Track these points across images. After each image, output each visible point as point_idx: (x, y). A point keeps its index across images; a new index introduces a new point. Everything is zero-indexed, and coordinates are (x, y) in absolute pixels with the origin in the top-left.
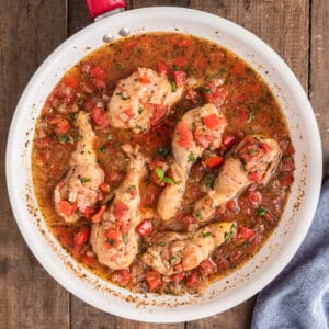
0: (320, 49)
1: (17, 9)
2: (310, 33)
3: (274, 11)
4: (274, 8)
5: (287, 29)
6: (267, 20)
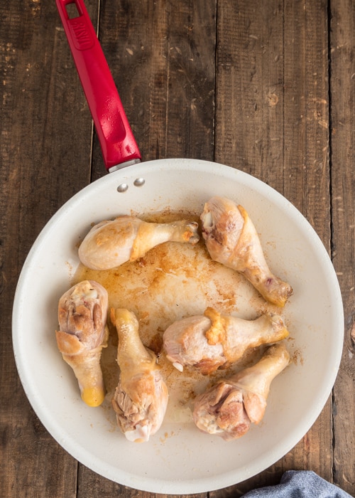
0: (340, 210)
1: (38, 156)
2: (331, 194)
3: (297, 171)
4: (297, 169)
5: (309, 190)
6: (291, 180)
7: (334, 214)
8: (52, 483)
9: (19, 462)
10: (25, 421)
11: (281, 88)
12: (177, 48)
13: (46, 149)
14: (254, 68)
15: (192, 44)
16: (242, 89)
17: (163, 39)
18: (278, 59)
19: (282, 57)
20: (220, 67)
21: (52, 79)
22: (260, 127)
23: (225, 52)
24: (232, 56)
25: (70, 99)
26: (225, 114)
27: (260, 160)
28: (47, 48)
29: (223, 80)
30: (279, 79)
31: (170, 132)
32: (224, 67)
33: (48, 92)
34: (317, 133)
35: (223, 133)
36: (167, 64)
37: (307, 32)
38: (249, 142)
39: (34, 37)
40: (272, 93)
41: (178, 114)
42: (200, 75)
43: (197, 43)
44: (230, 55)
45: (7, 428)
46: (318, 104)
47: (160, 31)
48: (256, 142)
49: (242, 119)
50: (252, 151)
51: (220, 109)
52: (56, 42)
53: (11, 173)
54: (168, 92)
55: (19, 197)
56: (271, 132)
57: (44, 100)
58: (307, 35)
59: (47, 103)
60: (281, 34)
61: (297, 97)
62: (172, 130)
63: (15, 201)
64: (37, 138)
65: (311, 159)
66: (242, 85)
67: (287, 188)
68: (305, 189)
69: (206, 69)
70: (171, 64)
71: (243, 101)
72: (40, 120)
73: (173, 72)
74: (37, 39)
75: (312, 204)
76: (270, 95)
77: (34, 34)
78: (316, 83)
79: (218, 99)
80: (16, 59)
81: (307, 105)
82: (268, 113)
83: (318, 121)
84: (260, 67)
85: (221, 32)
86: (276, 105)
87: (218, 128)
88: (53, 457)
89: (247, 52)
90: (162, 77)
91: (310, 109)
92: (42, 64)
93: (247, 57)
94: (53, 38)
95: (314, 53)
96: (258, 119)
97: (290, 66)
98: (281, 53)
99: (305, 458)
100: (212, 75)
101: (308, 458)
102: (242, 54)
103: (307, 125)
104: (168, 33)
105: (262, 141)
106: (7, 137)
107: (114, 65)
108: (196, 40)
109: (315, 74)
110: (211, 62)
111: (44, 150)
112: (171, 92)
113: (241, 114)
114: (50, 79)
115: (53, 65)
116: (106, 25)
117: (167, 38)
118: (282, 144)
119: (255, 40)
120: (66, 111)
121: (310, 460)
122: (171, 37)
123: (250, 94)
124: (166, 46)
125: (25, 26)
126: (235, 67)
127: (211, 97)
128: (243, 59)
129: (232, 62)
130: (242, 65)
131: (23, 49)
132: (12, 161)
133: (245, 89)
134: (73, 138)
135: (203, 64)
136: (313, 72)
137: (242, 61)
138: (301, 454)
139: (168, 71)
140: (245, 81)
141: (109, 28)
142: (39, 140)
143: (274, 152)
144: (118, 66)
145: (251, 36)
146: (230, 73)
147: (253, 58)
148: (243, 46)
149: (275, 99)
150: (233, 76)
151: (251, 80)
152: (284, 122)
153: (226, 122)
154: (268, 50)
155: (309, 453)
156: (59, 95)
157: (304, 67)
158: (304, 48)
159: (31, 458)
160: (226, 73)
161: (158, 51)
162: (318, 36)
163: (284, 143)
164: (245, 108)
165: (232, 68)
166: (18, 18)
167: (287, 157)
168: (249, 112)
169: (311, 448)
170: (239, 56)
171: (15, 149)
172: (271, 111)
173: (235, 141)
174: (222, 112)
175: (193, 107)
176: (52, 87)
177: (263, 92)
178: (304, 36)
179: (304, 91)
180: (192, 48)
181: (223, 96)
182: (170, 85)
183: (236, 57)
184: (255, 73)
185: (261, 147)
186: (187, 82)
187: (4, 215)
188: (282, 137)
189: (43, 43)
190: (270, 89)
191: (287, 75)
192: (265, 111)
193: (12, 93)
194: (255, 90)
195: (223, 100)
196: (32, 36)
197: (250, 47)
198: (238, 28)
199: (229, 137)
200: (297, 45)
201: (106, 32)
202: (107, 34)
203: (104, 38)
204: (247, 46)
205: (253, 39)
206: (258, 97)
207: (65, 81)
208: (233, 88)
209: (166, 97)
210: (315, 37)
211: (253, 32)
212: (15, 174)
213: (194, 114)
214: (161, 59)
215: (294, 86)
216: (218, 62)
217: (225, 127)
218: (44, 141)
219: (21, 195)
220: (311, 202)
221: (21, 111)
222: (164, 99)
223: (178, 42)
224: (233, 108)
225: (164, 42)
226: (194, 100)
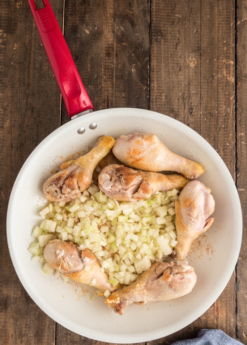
0: (243, 143)
1: (24, 110)
2: (236, 131)
3: (211, 116)
4: (211, 113)
5: (220, 129)
6: (206, 122)
7: (239, 146)
8: (39, 335)
9: (16, 320)
10: (19, 293)
11: (199, 54)
12: (121, 27)
13: (29, 105)
14: (179, 39)
15: (133, 24)
16: (170, 56)
17: (111, 21)
18: (197, 31)
19: (199, 30)
20: (153, 40)
21: (32, 54)
22: (183, 83)
23: (156, 28)
24: (162, 31)
25: (45, 68)
26: (157, 75)
27: (183, 108)
28: (27, 32)
29: (155, 49)
30: (197, 47)
31: (117, 89)
32: (156, 40)
33: (29, 64)
34: (226, 86)
35: (155, 88)
36: (114, 40)
37: (219, 10)
38: (175, 95)
39: (19, 24)
40: (192, 58)
41: (122, 76)
42: (138, 46)
43: (136, 23)
44: (160, 30)
45: (7, 297)
46: (227, 64)
47: (108, 15)
48: (180, 94)
49: (169, 78)
50: (177, 101)
51: (153, 71)
52: (34, 27)
53: (5, 123)
54: (115, 60)
55: (12, 139)
56: (192, 87)
57: (27, 70)
58: (219, 12)
59: (29, 72)
60: (199, 12)
61: (211, 59)
62: (118, 88)
63: (8, 142)
64: (23, 97)
65: (221, 106)
66: (170, 52)
67: (203, 127)
68: (217, 128)
69: (142, 42)
70: (117, 39)
71: (171, 65)
72: (24, 84)
73: (119, 45)
74: (21, 26)
75: (222, 139)
76: (190, 59)
77: (19, 22)
78: (225, 49)
79: (152, 64)
80: (7, 41)
81: (218, 65)
82: (189, 73)
83: (227, 77)
84: (183, 38)
85: (154, 13)
86: (195, 66)
87: (152, 85)
88: (39, 317)
89: (173, 28)
90: (111, 49)
91: (220, 69)
92: (25, 43)
93: (173, 31)
94: (32, 24)
95: (224, 25)
96: (181, 77)
97: (206, 36)
98: (199, 27)
99: (215, 321)
100: (147, 46)
101: (217, 321)
102: (170, 29)
103: (218, 80)
104: (115, 16)
105: (184, 94)
106: (2, 97)
107: (75, 42)
108: (135, 20)
109: (225, 42)
110: (146, 37)
111: (27, 105)
112: (117, 60)
113: (169, 74)
114: (30, 54)
115: (32, 44)
116: (69, 13)
117: (114, 20)
118: (199, 96)
119: (179, 18)
120: (42, 77)
121: (219, 322)
122: (117, 19)
123: (175, 59)
124: (113, 26)
125: (12, 16)
126: (164, 39)
127: (147, 62)
128: (170, 33)
129: (162, 35)
130: (170, 38)
131: (11, 33)
132: (6, 114)
133: (171, 55)
134: (47, 96)
135: (140, 38)
136: (223, 40)
137: (169, 35)
138: (213, 318)
139: (115, 45)
140: (172, 50)
141: (71, 15)
142: (24, 98)
143: (193, 101)
144: (78, 43)
145: (176, 15)
146: (160, 44)
147: (178, 32)
148: (170, 23)
149: (194, 62)
150: (163, 46)
151: (176, 49)
152: (201, 79)
153: (157, 81)
154: (189, 26)
155: (218, 317)
156: (37, 65)
157: (216, 37)
158: (217, 22)
159: (24, 318)
160: (157, 44)
161: (107, 30)
162: (227, 12)
163: (201, 95)
164: (172, 69)
165: (162, 40)
166: (7, 11)
167: (203, 105)
168: (175, 72)
169: (220, 314)
170: (167, 31)
171: (8, 106)
172: (191, 71)
173: (164, 94)
174: (155, 73)
175: (133, 70)
176: (32, 60)
177: (185, 57)
178: (216, 13)
179: (216, 55)
180: (132, 27)
181: (155, 61)
182: (116, 55)
183: (165, 32)
184: (179, 42)
185: (183, 99)
186: (129, 52)
187: (2, 152)
188: (199, 90)
189: (25, 28)
190: (191, 55)
191: (203, 44)
192: (187, 71)
193: (4, 66)
194: (179, 56)
195: (155, 64)
196: (17, 23)
197: (176, 24)
198: (167, 10)
199: (160, 91)
200: (211, 21)
201: (70, 18)
202: (70, 19)
203: (68, 22)
204: (173, 23)
205: (178, 17)
206: (181, 61)
207: (41, 56)
208: (163, 55)
209: (113, 64)
210: (225, 13)
211: (178, 12)
212: (8, 123)
213: (134, 75)
214: (110, 36)
215: (209, 51)
216: (152, 36)
217: (157, 84)
218: (27, 99)
219: (13, 138)
220: (221, 137)
221: (11, 78)
222: (112, 66)
223: (122, 23)
224: (163, 70)
225: (111, 23)
226: (134, 65)
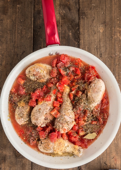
3: (111, 58)
4: (111, 57)
5: (116, 65)
6: (109, 61)
9: (10, 167)
10: (12, 153)
11: (105, 25)
12: (64, 11)
13: (15, 53)
14: (94, 17)
15: (70, 9)
16: (89, 26)
17: (58, 8)
18: (103, 13)
19: (105, 12)
20: (81, 18)
21: (17, 25)
22: (96, 40)
23: (82, 11)
24: (85, 13)
25: (24, 33)
26: (83, 36)
27: (97, 54)
28: (14, 14)
29: (82, 23)
30: (104, 21)
31: (62, 44)
32: (82, 18)
33: (15, 31)
34: (119, 42)
35: (82, 43)
36: (60, 18)
37: (115, 2)
38: (92, 47)
39: (9, 10)
40: (101, 27)
41: (65, 37)
42: (73, 21)
43: (71, 9)
44: (84, 13)
45: (5, 155)
46: (119, 31)
47: (57, 5)
48: (95, 47)
49: (89, 38)
50: (93, 50)
51: (81, 34)
52: (17, 11)
53: (3, 62)
54: (60, 29)
55: (6, 71)
56: (101, 43)
57: (14, 34)
58: (115, 3)
59: (15, 35)
60: (105, 3)
61: (111, 28)
62: (62, 43)
63: (5, 73)
64: (12, 49)
65: (117, 52)
66: (89, 24)
67: (108, 64)
68: (114, 64)
69: (75, 19)
70: (62, 17)
71: (90, 31)
72: (13, 41)
73: (62, 21)
74: (10, 10)
75: (117, 70)
76: (100, 28)
77: (9, 9)
78: (118, 22)
79: (80, 30)
80: (3, 19)
81: (115, 31)
82: (100, 35)
83: (119, 37)
84: (96, 17)
85: (81, 4)
86: (103, 32)
87: (80, 42)
88: (22, 166)
89: (91, 11)
90: (58, 23)
91: (116, 33)
92: (13, 20)
93: (91, 13)
94: (16, 9)
95: (118, 10)
96: (96, 38)
97: (108, 16)
98: (105, 11)
99: (115, 166)
100: (77, 20)
101: (116, 166)
102: (89, 12)
103: (115, 39)
104: (60, 5)
105: (97, 46)
106: (1, 49)
107: (40, 19)
108: (71, 7)
109: (118, 19)
110: (77, 16)
111: (14, 53)
112: (62, 29)
113: (89, 36)
114: (16, 26)
115: (17, 20)
116: (36, 3)
117: (60, 7)
118: (105, 47)
119: (94, 6)
120: (22, 38)
121: (117, 166)
122: (61, 7)
123: (92, 28)
124: (59, 10)
125: (6, 5)
126: (86, 17)
127: (77, 30)
128: (90, 14)
129: (85, 15)
130: (89, 17)
131: (5, 14)
132: (3, 57)
133: (90, 26)
134: (25, 48)
135: (74, 17)
136: (117, 18)
137: (89, 15)
138: (113, 164)
139: (61, 20)
140: (90, 23)
141: (37, 4)
142: (13, 49)
143: (102, 50)
144: (41, 19)
145: (92, 5)
146: (84, 20)
147: (93, 14)
148: (89, 9)
149: (102, 29)
150: (86, 21)
151: (93, 22)
152: (106, 38)
153: (83, 39)
154: (99, 10)
155: (116, 164)
156: (19, 31)
157: (114, 16)
158: (114, 8)
159: (15, 166)
160: (83, 20)
161: (56, 13)
162: (119, 3)
163: (106, 47)
164: (91, 33)
165: (85, 18)
166: (3, 3)
167: (107, 52)
168: (92, 35)
169: (117, 162)
170: (88, 13)
171: (4, 53)
172: (101, 34)
173: (87, 46)
174: (82, 35)
175: (70, 34)
176: (16, 28)
177: (97, 27)
178: (114, 4)
179: (114, 26)
180: (69, 11)
181: (82, 29)
182: (61, 26)
183: (87, 13)
184: (94, 19)
185: (97, 49)
186: (68, 24)
187: (1, 78)
188: (105, 44)
189: (13, 12)
190: (100, 25)
191: (107, 20)
192: (99, 34)
193: (2, 32)
194: (94, 26)
195: (82, 31)
196: (8, 9)
197: (92, 9)
198: (87, 2)
199: (84, 45)
200: (111, 7)
201: (36, 6)
202: (37, 6)
203: (36, 8)
204: (91, 9)
205: (93, 6)
206: (96, 29)
207: (21, 26)
208: (86, 26)
209: (60, 31)
210: (118, 4)
211: (93, 3)
212: (4, 63)
213: (71, 36)
214: (58, 16)
215: (110, 24)
216: (80, 15)
217: (83, 41)
218: (14, 50)
219: (7, 71)
220: (117, 69)
221: (5, 39)
222: (59, 31)
223: (64, 9)
224: (86, 34)
225: (58, 9)
226: (71, 31)
